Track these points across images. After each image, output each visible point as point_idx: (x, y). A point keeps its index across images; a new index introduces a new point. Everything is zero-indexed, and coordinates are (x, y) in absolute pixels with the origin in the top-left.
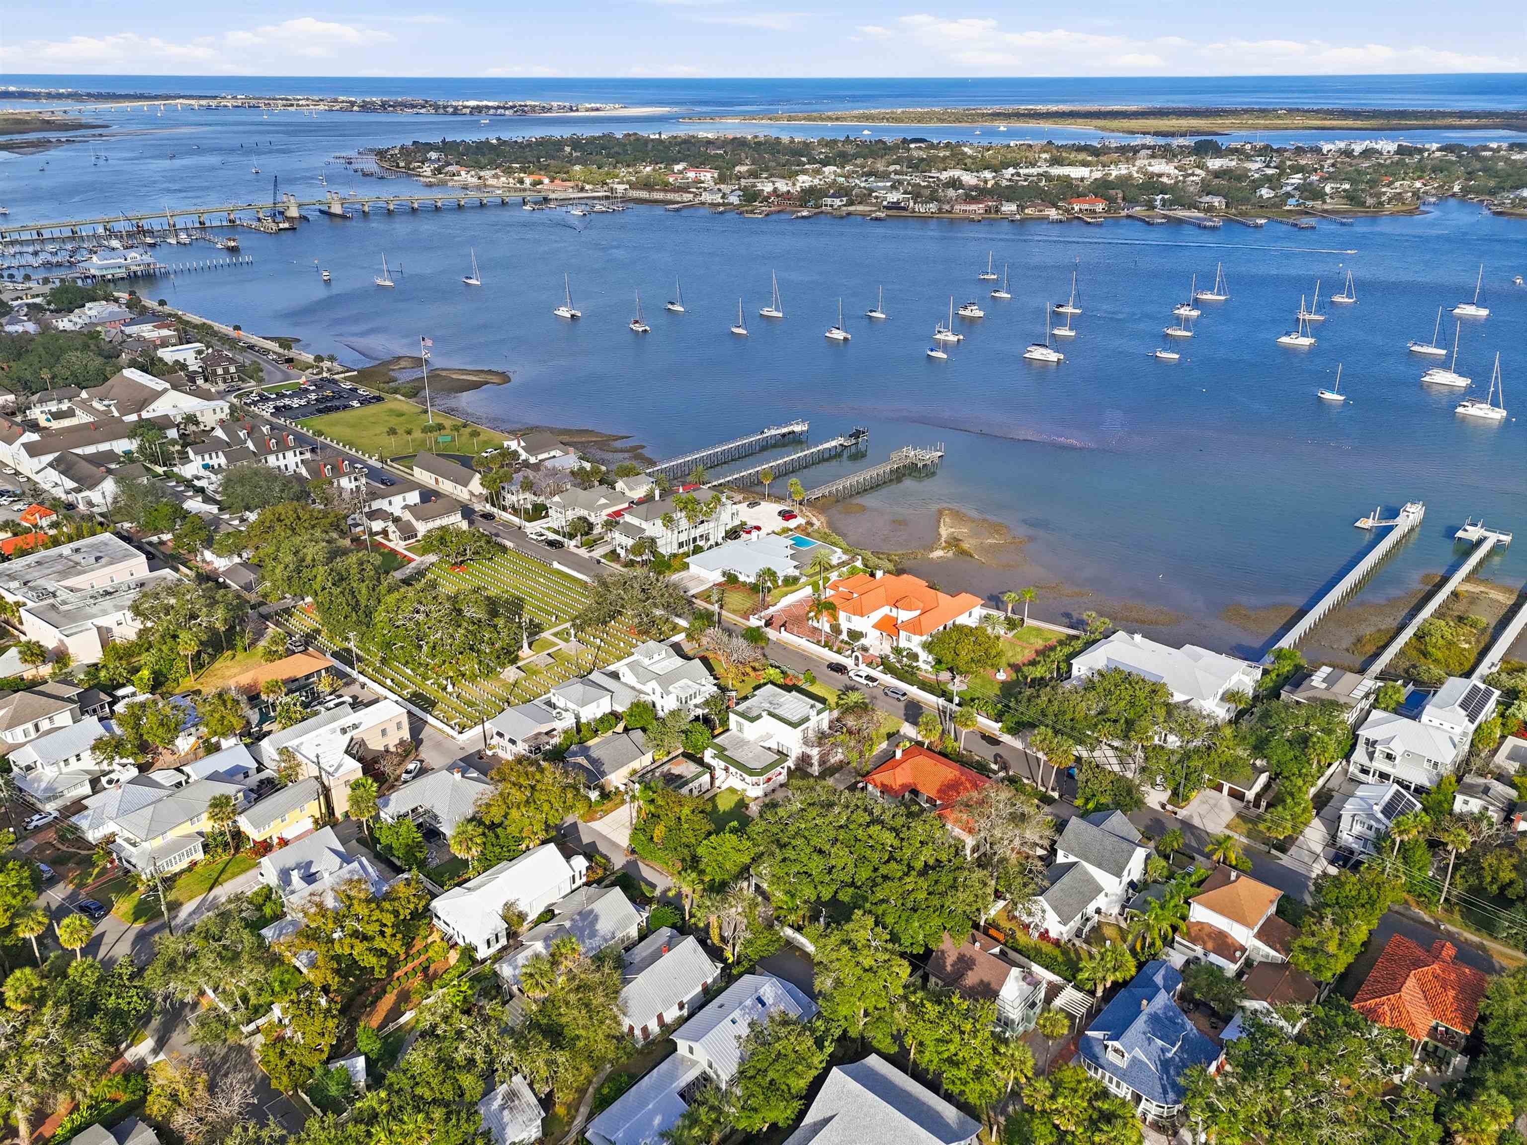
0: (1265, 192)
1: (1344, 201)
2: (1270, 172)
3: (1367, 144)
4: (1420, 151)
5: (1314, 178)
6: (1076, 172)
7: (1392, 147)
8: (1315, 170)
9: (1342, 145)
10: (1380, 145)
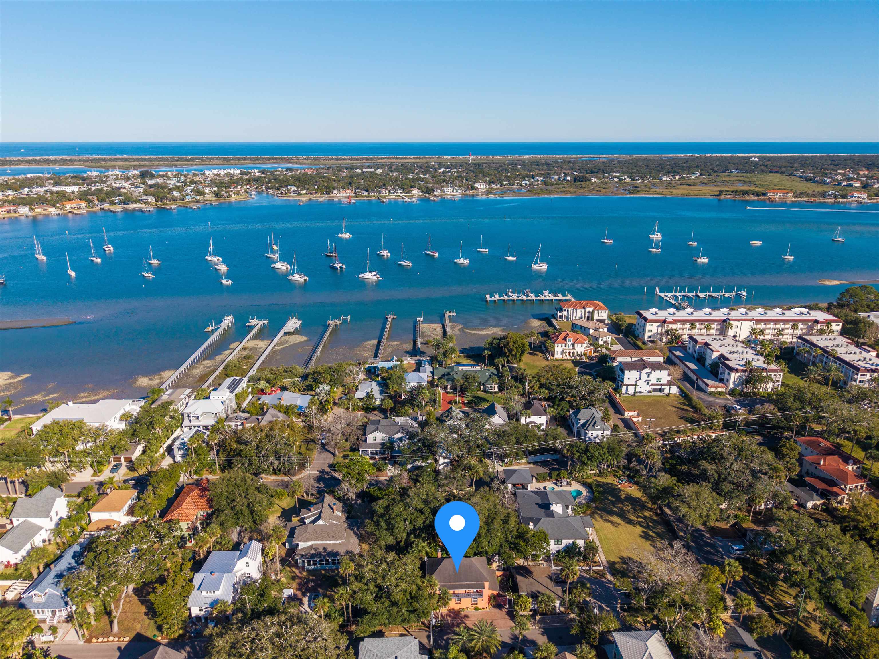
0: (175, 193)
1: (214, 195)
2: (178, 184)
3: (226, 171)
4: (250, 173)
5: (201, 186)
6: (69, 189)
7: (238, 172)
8: (202, 183)
9: (215, 172)
10: (232, 171)
